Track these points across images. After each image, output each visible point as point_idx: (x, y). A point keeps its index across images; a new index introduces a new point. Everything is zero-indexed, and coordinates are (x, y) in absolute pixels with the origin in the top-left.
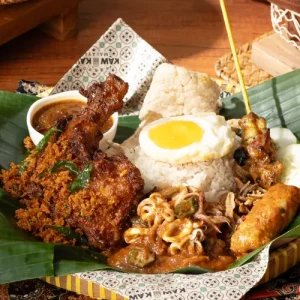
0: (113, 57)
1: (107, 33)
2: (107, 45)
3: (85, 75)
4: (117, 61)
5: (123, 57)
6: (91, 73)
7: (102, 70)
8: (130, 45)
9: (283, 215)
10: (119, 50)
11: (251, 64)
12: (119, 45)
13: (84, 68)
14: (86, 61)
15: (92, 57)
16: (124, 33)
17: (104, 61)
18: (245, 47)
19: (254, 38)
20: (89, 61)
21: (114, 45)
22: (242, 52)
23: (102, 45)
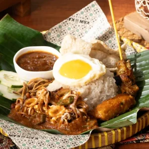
0: (87, 20)
1: (86, 7)
2: (85, 13)
3: (70, 26)
4: (88, 23)
5: (92, 21)
6: (73, 26)
7: (79, 26)
8: (97, 16)
9: (122, 106)
10: (91, 17)
11: (124, 28)
12: (91, 15)
13: (70, 23)
14: (72, 19)
15: (75, 18)
16: (95, 9)
17: (81, 22)
18: (121, 19)
19: (125, 15)
20: (73, 20)
21: (89, 14)
22: (119, 22)
23: (82, 13)
